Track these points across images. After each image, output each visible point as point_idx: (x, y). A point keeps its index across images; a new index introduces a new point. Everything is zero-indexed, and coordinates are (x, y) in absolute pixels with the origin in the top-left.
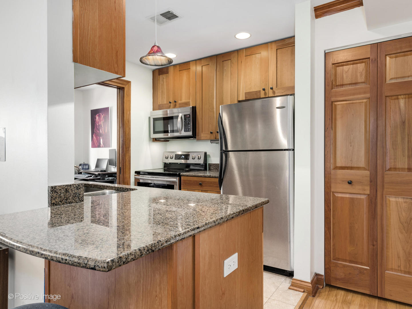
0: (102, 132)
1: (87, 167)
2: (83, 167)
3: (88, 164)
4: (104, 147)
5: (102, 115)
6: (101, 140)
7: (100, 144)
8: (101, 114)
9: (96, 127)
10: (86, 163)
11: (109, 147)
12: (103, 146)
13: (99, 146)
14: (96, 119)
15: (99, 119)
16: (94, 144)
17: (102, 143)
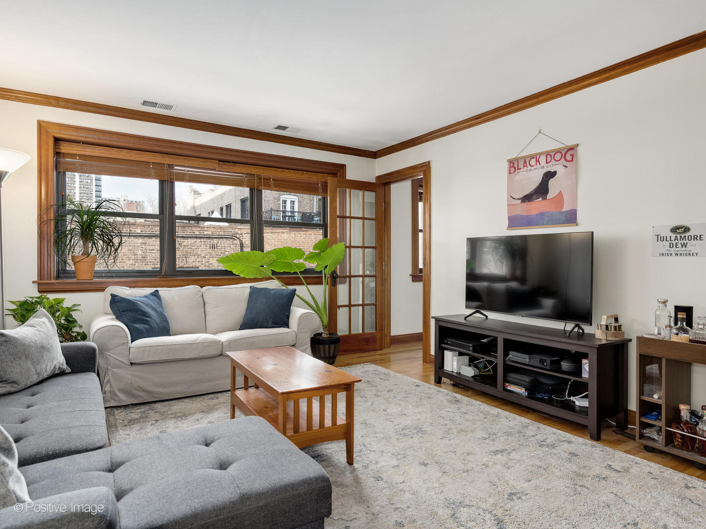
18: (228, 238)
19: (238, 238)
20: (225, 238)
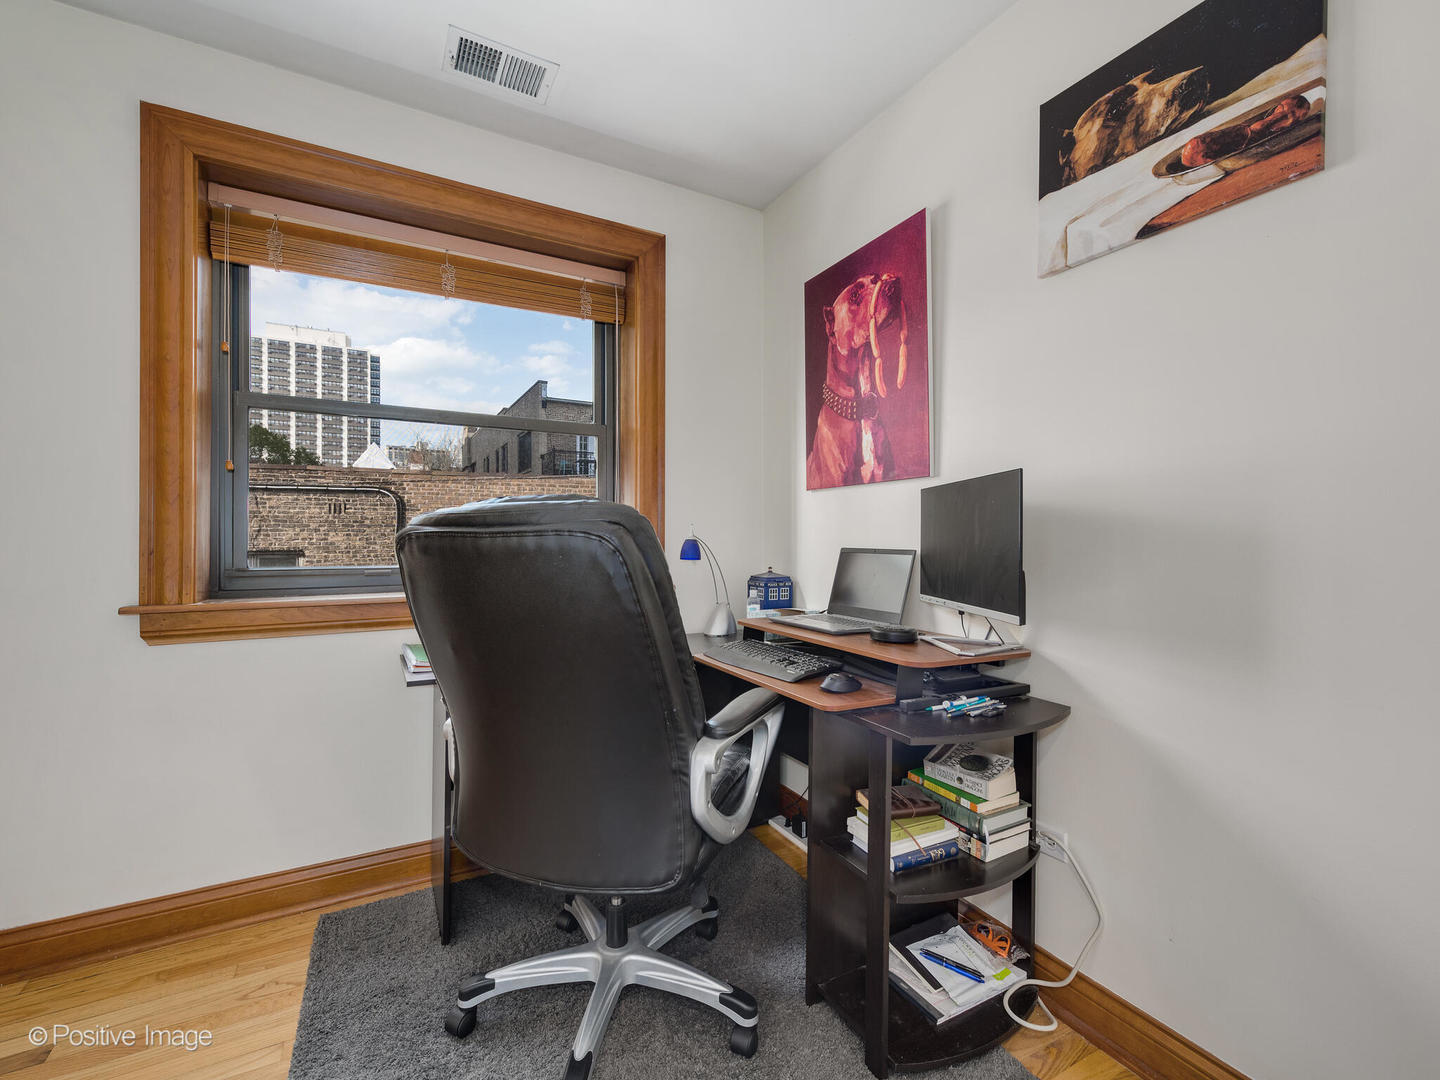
0: (873, 387)
1: (784, 595)
2: (767, 593)
3: (788, 579)
4: (886, 478)
5: (874, 282)
6: (867, 439)
7: (858, 461)
8: (866, 280)
9: (836, 367)
10: (779, 571)
11: (924, 472)
12: (879, 472)
13: (852, 476)
14: (832, 320)
15: (854, 314)
16: (819, 469)
17: (868, 456)
18: (369, 491)
19: (392, 492)
20: (364, 491)
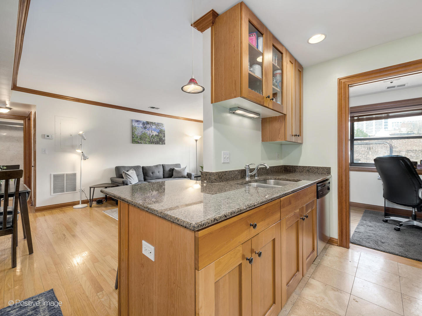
18: (380, 143)
19: (388, 143)
20: (379, 143)
